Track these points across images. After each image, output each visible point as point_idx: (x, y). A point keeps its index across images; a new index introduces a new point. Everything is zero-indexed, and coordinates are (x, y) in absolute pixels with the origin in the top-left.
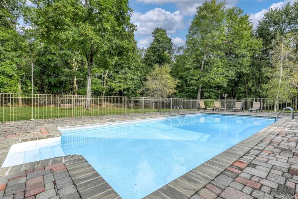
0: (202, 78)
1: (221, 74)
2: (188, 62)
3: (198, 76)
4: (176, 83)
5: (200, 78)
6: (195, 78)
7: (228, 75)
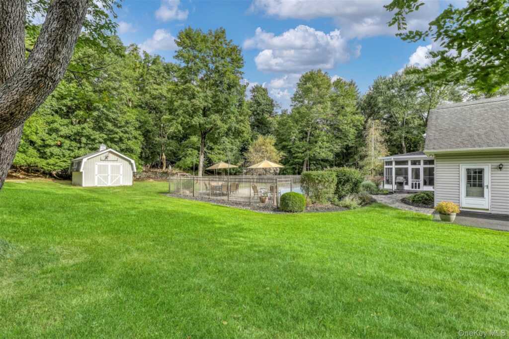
0: (308, 151)
1: (326, 148)
2: (294, 133)
3: (304, 149)
4: (281, 156)
5: (306, 151)
6: (300, 151)
7: (333, 148)
